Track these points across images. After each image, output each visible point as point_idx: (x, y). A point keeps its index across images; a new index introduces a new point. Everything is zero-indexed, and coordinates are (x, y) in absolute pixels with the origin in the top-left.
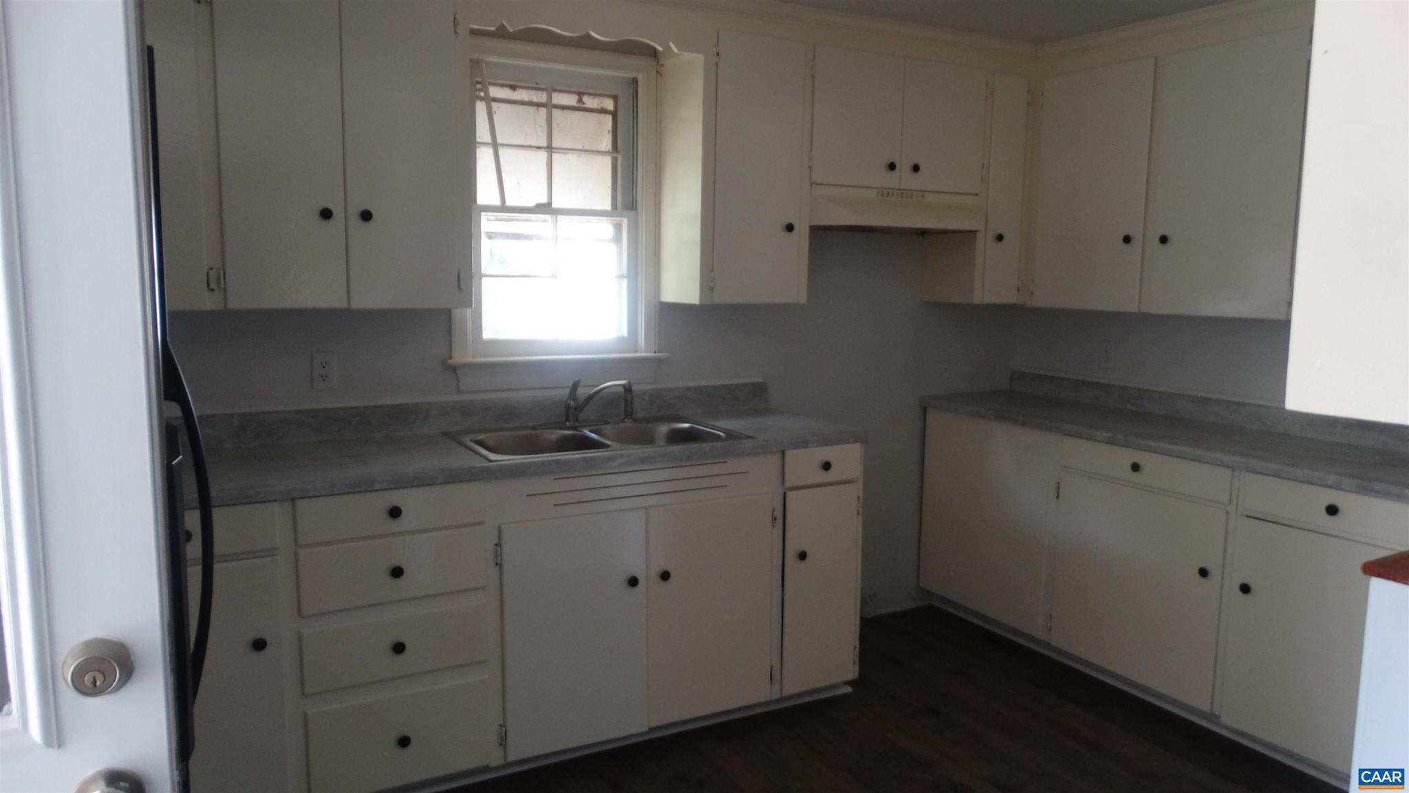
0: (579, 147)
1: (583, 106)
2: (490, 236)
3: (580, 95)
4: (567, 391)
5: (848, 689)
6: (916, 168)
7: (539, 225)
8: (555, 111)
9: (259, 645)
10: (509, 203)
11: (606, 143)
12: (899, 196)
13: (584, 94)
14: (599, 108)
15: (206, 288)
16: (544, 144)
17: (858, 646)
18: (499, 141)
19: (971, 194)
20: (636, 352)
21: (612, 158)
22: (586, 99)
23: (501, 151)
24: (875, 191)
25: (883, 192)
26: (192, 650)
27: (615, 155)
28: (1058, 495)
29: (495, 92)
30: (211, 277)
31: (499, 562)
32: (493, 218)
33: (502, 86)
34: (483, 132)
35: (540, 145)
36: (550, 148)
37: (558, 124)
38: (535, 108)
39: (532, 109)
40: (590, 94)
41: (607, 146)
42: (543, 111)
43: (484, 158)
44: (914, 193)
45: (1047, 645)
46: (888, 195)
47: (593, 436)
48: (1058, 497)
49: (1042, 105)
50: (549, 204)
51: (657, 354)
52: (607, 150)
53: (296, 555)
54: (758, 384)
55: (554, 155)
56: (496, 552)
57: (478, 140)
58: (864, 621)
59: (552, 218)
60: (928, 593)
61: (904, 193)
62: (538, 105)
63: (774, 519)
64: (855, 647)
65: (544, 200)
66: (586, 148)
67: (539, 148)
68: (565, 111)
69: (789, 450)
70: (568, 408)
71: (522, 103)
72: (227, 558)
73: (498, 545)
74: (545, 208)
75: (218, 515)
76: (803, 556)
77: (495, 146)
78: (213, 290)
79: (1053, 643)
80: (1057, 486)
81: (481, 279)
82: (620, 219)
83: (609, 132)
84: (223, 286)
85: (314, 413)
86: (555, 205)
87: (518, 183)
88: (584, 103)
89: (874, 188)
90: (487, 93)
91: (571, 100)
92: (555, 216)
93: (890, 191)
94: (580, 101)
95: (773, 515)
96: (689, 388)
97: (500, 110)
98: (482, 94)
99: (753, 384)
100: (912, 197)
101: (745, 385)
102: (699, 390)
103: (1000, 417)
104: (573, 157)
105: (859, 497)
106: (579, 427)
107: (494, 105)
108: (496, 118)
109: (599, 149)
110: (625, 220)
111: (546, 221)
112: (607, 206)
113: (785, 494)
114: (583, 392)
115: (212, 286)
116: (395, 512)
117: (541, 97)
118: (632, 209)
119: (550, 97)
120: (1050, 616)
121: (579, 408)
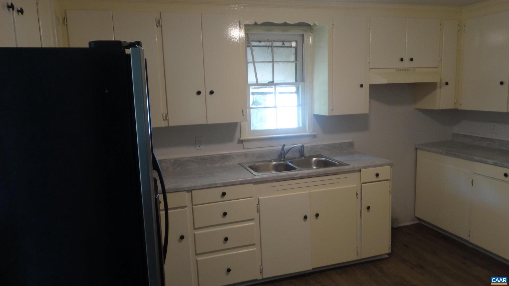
0: (283, 60)
1: (284, 45)
2: (253, 94)
3: (283, 42)
4: (281, 147)
5: (387, 256)
6: (412, 60)
7: (270, 89)
8: (275, 49)
9: (182, 237)
10: (259, 82)
11: (293, 58)
12: (405, 71)
13: (284, 41)
14: (290, 45)
15: (162, 120)
16: (271, 60)
17: (390, 241)
18: (255, 61)
19: (435, 67)
20: (305, 132)
21: (295, 63)
22: (285, 43)
23: (256, 64)
24: (395, 69)
25: (398, 69)
26: (163, 247)
27: (296, 62)
28: (472, 184)
29: (254, 44)
30: (164, 116)
31: (259, 210)
32: (254, 88)
33: (256, 41)
34: (250, 59)
35: (270, 61)
36: (273, 62)
37: (276, 53)
38: (268, 48)
39: (266, 48)
40: (287, 41)
41: (293, 59)
42: (270, 48)
43: (250, 67)
44: (411, 69)
45: (468, 242)
46: (400, 70)
47: (290, 164)
48: (472, 185)
49: (464, 30)
50: (273, 82)
51: (313, 133)
52: (293, 61)
53: (193, 208)
54: (351, 142)
55: (275, 64)
56: (258, 207)
57: (248, 61)
58: (392, 228)
59: (274, 86)
60: (419, 219)
61: (407, 69)
62: (269, 47)
63: (357, 194)
64: (389, 241)
65: (271, 80)
66: (286, 61)
67: (269, 62)
68: (278, 48)
69: (362, 169)
70: (281, 153)
71: (263, 46)
72: (172, 209)
73: (259, 204)
74: (272, 83)
75: (168, 195)
76: (368, 208)
77: (254, 62)
78: (164, 120)
79: (471, 241)
80: (472, 181)
81: (250, 110)
82: (298, 85)
83: (294, 54)
84: (167, 118)
85: (196, 158)
86: (275, 82)
87: (262, 75)
88: (285, 45)
89: (395, 68)
90: (251, 44)
91: (280, 44)
92: (275, 86)
93: (401, 69)
94: (283, 44)
95: (357, 193)
96: (325, 145)
97: (256, 50)
98: (249, 45)
99: (348, 142)
100: (410, 70)
101: (345, 143)
102: (329, 145)
103: (448, 154)
104: (281, 64)
105: (390, 186)
106: (285, 160)
107: (254, 48)
108: (254, 52)
109: (291, 61)
110: (300, 86)
111: (273, 87)
112: (294, 81)
113: (361, 185)
114: (287, 147)
115: (164, 119)
116: (224, 194)
117: (270, 44)
118: (303, 81)
119: (272, 44)
120: (470, 231)
121: (285, 154)
